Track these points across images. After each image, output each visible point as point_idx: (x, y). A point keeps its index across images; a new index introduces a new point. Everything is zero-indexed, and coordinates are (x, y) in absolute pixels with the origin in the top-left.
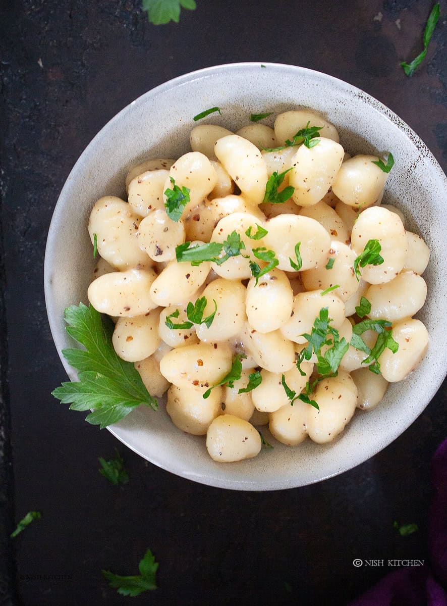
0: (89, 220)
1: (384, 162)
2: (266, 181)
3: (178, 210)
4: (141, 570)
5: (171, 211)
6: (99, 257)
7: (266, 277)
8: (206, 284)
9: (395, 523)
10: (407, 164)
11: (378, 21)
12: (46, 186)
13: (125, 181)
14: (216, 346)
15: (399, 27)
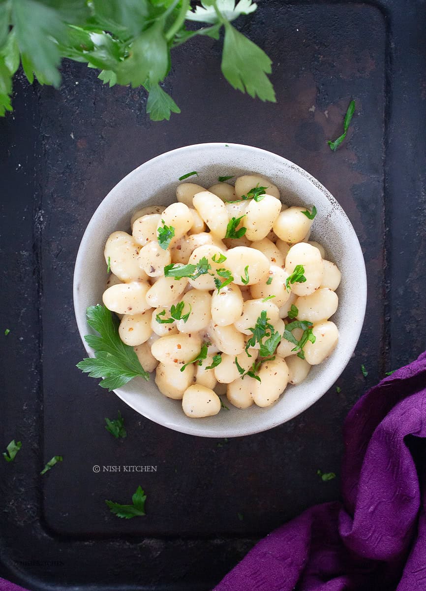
0: (105, 248)
1: (310, 212)
2: (227, 223)
3: (166, 242)
4: (133, 501)
5: (161, 243)
6: (111, 273)
7: (225, 289)
8: (184, 293)
9: (319, 472)
10: (325, 214)
11: (312, 112)
12: (74, 222)
13: (130, 220)
14: (190, 335)
15: (327, 116)
